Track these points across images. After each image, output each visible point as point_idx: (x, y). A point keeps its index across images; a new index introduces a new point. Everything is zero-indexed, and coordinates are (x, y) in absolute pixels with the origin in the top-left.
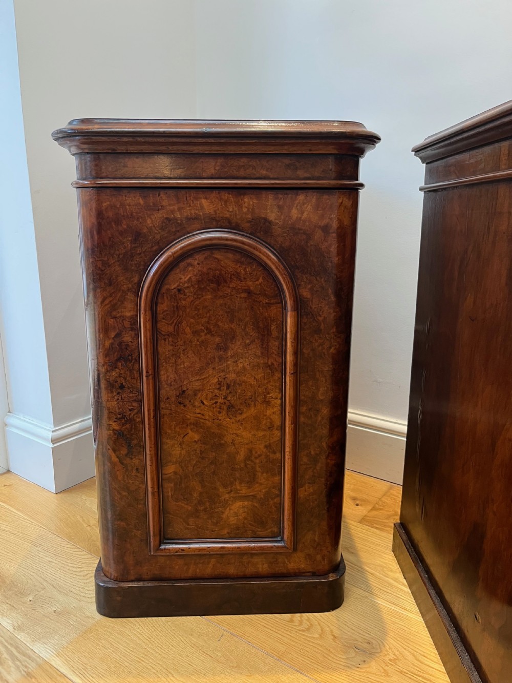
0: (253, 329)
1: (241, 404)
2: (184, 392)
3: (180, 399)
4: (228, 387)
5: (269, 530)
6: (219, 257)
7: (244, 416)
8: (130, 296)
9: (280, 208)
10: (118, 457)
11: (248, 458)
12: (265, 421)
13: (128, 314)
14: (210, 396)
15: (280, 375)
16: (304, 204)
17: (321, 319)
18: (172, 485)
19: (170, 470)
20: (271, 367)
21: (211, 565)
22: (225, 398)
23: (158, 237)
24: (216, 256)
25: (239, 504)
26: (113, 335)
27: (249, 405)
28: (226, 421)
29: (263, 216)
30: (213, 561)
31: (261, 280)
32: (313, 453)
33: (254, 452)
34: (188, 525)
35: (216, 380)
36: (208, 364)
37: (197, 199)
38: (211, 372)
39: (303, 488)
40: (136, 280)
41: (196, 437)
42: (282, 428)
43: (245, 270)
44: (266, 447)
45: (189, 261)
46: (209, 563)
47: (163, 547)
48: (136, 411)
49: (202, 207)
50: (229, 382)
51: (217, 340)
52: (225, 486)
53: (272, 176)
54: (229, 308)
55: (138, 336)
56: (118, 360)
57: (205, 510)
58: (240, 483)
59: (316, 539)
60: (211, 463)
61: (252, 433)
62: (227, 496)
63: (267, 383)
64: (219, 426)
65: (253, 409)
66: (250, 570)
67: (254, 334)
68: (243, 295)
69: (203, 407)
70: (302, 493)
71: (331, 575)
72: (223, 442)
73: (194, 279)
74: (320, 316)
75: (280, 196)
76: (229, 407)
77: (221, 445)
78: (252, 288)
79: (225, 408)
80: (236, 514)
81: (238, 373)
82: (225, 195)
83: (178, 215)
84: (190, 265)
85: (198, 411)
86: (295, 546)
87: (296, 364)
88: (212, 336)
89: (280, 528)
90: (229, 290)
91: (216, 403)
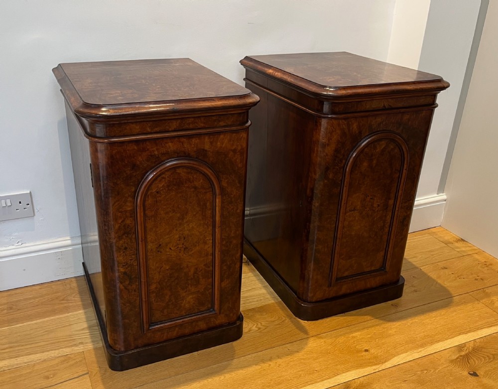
0: (198, 207)
1: (192, 246)
3: (159, 249)
4: (184, 238)
5: (206, 307)
6: (179, 172)
7: (193, 252)
8: (130, 199)
9: (211, 143)
10: (124, 286)
11: (195, 273)
12: (204, 252)
13: (129, 209)
14: (175, 244)
15: (211, 228)
16: (223, 139)
17: (232, 196)
18: (155, 295)
19: (153, 287)
20: (207, 224)
21: (176, 332)
22: (183, 244)
23: (145, 165)
25: (190, 297)
26: (120, 221)
27: (196, 246)
28: (184, 256)
29: (203, 148)
30: (177, 329)
31: (201, 181)
32: (228, 263)
33: (198, 269)
34: (164, 313)
35: (178, 236)
36: (173, 228)
37: (167, 143)
38: (175, 232)
39: (223, 282)
40: (133, 189)
41: (168, 267)
42: (213, 254)
43: (193, 176)
45: (163, 176)
47: (150, 328)
48: (133, 260)
49: (170, 147)
50: (185, 236)
51: (178, 215)
52: (183, 290)
53: (206, 126)
54: (185, 197)
55: (135, 219)
56: (124, 234)
57: (172, 304)
58: (191, 287)
59: (230, 305)
61: (197, 259)
62: (184, 294)
63: (205, 233)
64: (180, 259)
65: (197, 248)
66: (197, 329)
67: (198, 209)
68: (193, 190)
69: (171, 251)
70: (223, 284)
71: (237, 322)
72: (182, 267)
73: (165, 185)
75: (211, 137)
76: (185, 249)
78: (197, 186)
80: (189, 303)
81: (189, 231)
82: (182, 140)
83: (156, 153)
84: (163, 178)
85: (168, 253)
86: (220, 311)
87: (221, 221)
88: (175, 213)
89: (212, 304)
90: (184, 188)
91: (178, 248)
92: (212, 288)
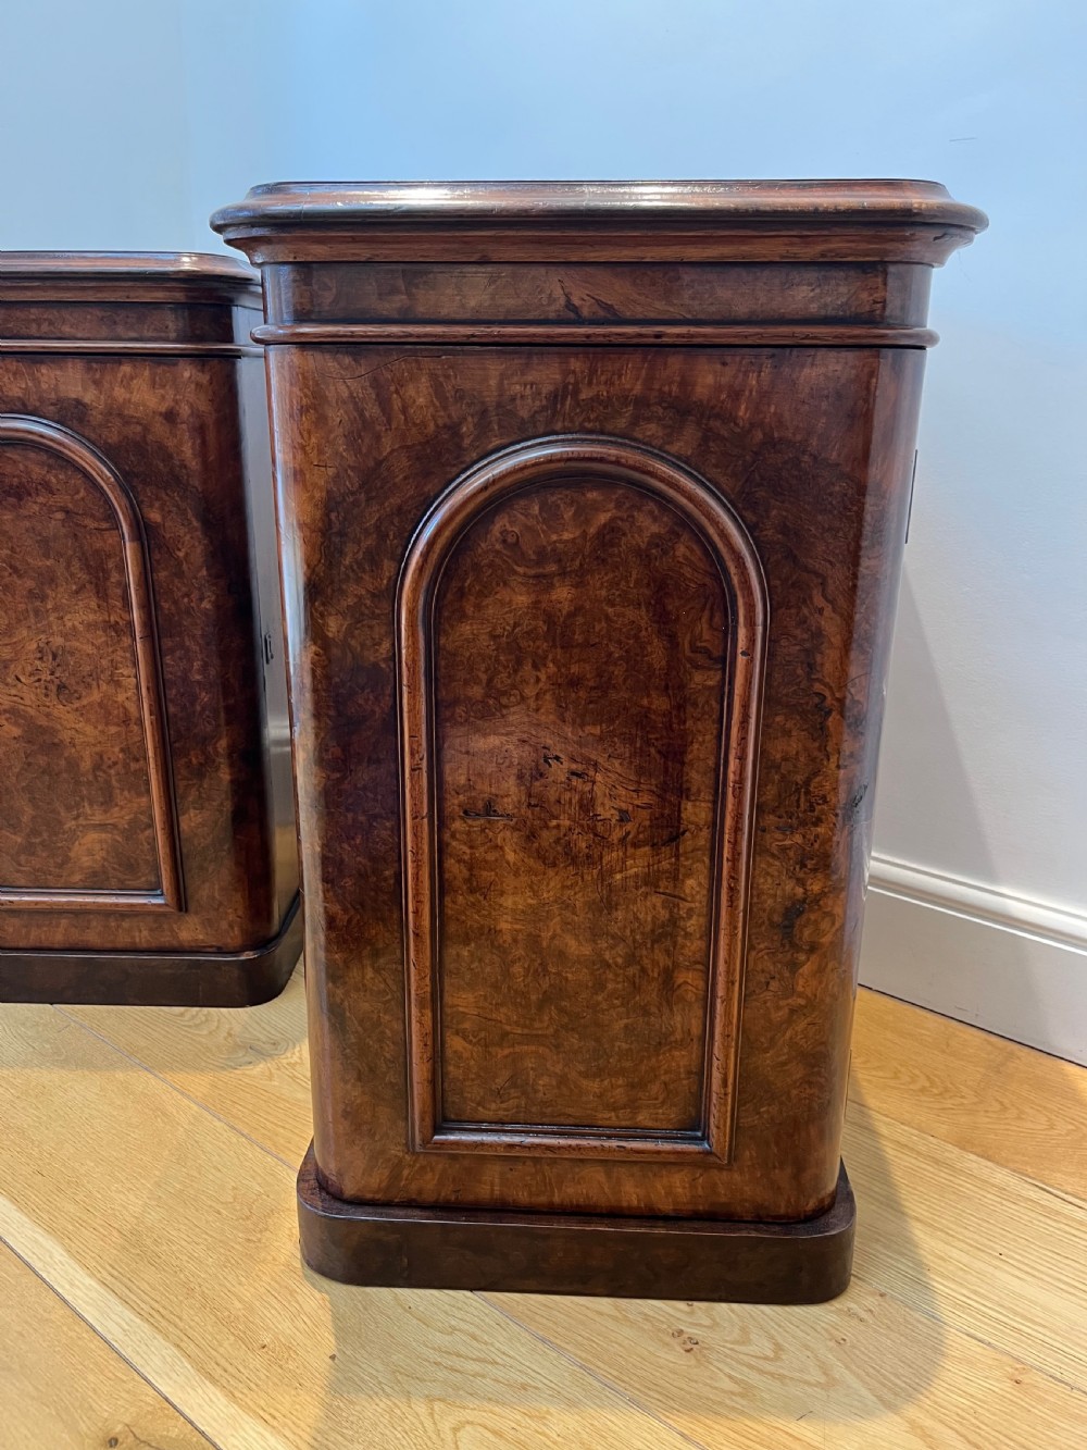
0: (81, 569)
1: (78, 683)
4: (55, 657)
5: (143, 879)
6: (15, 457)
7: (85, 702)
9: (97, 383)
11: (97, 767)
12: (116, 712)
14: (29, 669)
15: (130, 641)
16: (132, 378)
17: (181, 554)
20: (115, 627)
21: (61, 930)
22: (52, 673)
24: (8, 455)
25: (93, 836)
27: (89, 686)
28: (59, 710)
29: (74, 396)
30: (64, 923)
31: (82, 493)
32: (194, 761)
33: (105, 757)
34: (20, 865)
35: (35, 646)
36: (19, 621)
38: (25, 633)
39: (187, 816)
41: (16, 732)
42: (140, 722)
43: (56, 476)
44: (122, 750)
46: (58, 926)
50: (54, 649)
51: (29, 583)
52: (69, 808)
53: (79, 335)
54: (40, 535)
57: (42, 843)
58: (91, 804)
59: (216, 894)
60: (43, 772)
61: (100, 728)
63: (113, 652)
64: (48, 715)
65: (95, 691)
66: (123, 940)
67: (84, 576)
68: (60, 516)
69: (20, 685)
70: (185, 823)
72: (56, 741)
74: (179, 550)
75: (94, 365)
76: (59, 687)
77: (54, 744)
78: (70, 505)
79: (54, 688)
80: (90, 853)
81: (65, 636)
82: (13, 364)
85: (13, 692)
86: (182, 902)
87: (148, 624)
88: (20, 577)
89: (159, 877)
90: (36, 508)
91: (39, 680)
92: (151, 825)
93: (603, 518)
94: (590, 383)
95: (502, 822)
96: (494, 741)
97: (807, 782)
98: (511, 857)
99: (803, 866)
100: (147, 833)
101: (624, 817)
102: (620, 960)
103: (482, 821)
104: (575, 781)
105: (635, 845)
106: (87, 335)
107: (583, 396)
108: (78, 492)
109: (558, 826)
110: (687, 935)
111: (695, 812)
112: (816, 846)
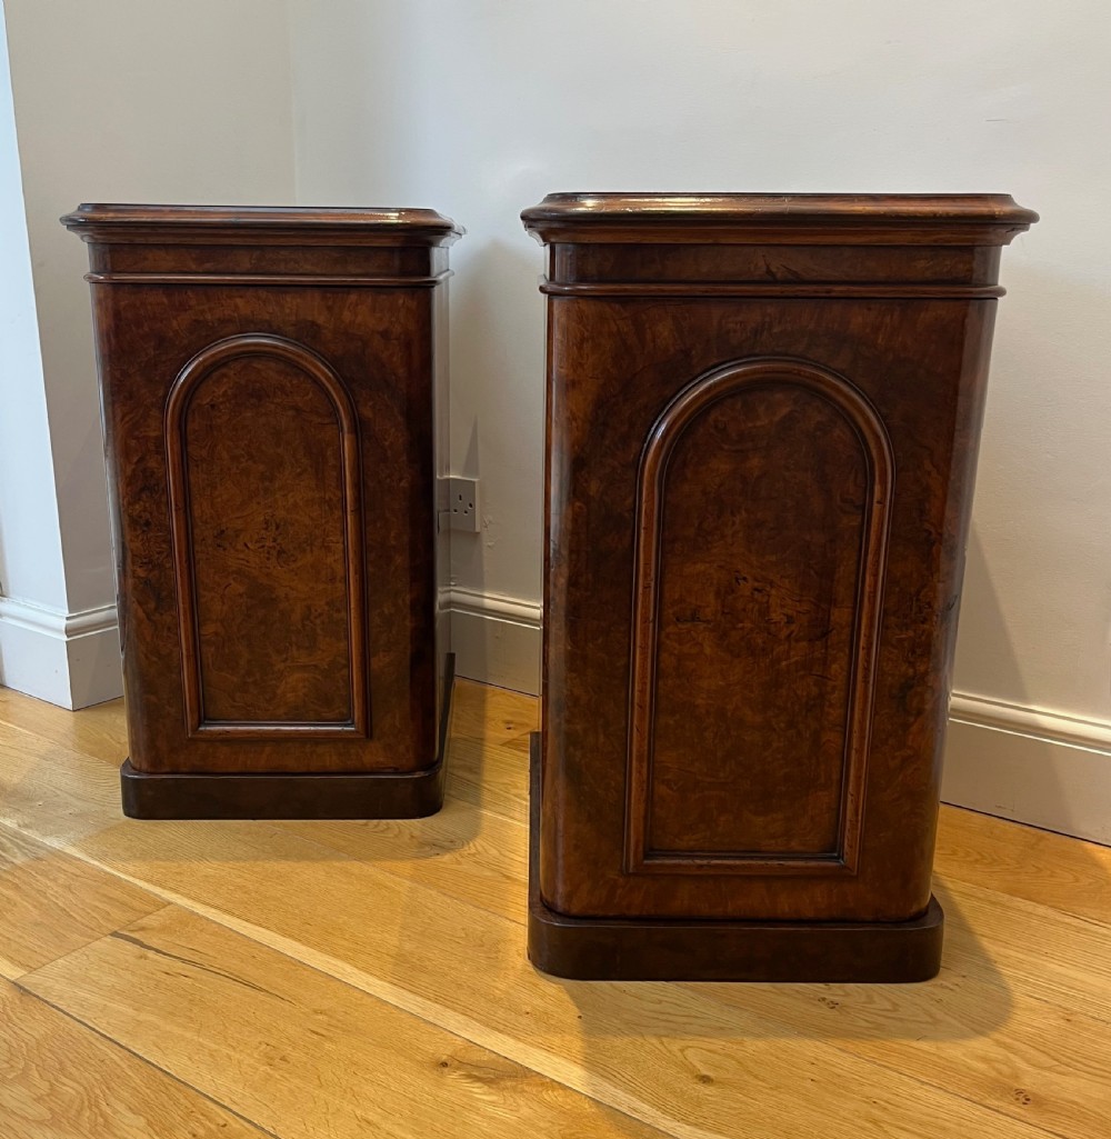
0: (305, 456)
1: (295, 548)
2: (223, 532)
3: (219, 541)
4: (277, 528)
5: (337, 711)
6: (259, 366)
7: (299, 564)
8: (155, 412)
9: (330, 309)
10: (144, 612)
11: (306, 617)
12: (324, 572)
13: (153, 434)
14: (256, 537)
15: (340, 513)
16: (357, 305)
17: (387, 444)
18: (213, 649)
19: (209, 630)
20: (329, 503)
22: (275, 540)
23: (185, 342)
24: (255, 365)
25: (297, 675)
26: (135, 459)
27: (304, 551)
28: (277, 570)
29: (310, 318)
30: (268, 749)
31: (311, 395)
32: (386, 611)
33: (313, 610)
34: (235, 701)
35: (262, 518)
36: (251, 498)
37: (231, 297)
38: (255, 507)
39: (377, 657)
40: (161, 393)
42: (346, 580)
43: (291, 381)
44: (327, 604)
45: (224, 370)
46: (262, 753)
47: (202, 729)
48: (165, 554)
49: (237, 308)
50: (277, 521)
51: (261, 467)
52: (279, 653)
53: (318, 271)
54: (274, 428)
55: (164, 460)
56: (142, 490)
57: (254, 682)
58: (298, 649)
59: (397, 724)
60: (260, 623)
61: (310, 585)
62: (281, 666)
63: (326, 523)
64: (268, 575)
65: (309, 555)
66: (316, 763)
67: (306, 461)
68: (291, 413)
69: (247, 551)
70: (377, 663)
72: (274, 596)
73: (229, 392)
74: (386, 440)
75: (329, 295)
76: (279, 552)
77: (271, 599)
78: (300, 405)
79: (274, 553)
80: (295, 689)
81: (288, 510)
82: (263, 293)
83: (209, 317)
84: (224, 375)
85: (242, 556)
86: (368, 731)
87: (358, 499)
88: (255, 462)
89: (350, 708)
90: (273, 406)
91: (263, 547)
92: (348, 665)
93: (785, 411)
94: (780, 322)
95: (702, 626)
96: (700, 567)
97: (918, 592)
98: (708, 651)
99: (914, 652)
100: (345, 672)
101: (790, 620)
102: (782, 725)
103: (689, 625)
104: (757, 595)
105: (797, 641)
106: (324, 272)
107: (775, 330)
108: (308, 394)
109: (742, 628)
110: (831, 705)
111: (840, 615)
112: (923, 638)
